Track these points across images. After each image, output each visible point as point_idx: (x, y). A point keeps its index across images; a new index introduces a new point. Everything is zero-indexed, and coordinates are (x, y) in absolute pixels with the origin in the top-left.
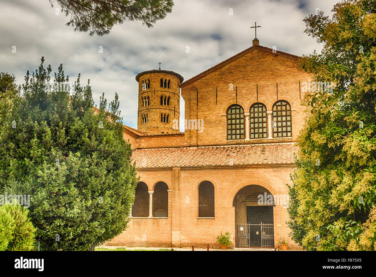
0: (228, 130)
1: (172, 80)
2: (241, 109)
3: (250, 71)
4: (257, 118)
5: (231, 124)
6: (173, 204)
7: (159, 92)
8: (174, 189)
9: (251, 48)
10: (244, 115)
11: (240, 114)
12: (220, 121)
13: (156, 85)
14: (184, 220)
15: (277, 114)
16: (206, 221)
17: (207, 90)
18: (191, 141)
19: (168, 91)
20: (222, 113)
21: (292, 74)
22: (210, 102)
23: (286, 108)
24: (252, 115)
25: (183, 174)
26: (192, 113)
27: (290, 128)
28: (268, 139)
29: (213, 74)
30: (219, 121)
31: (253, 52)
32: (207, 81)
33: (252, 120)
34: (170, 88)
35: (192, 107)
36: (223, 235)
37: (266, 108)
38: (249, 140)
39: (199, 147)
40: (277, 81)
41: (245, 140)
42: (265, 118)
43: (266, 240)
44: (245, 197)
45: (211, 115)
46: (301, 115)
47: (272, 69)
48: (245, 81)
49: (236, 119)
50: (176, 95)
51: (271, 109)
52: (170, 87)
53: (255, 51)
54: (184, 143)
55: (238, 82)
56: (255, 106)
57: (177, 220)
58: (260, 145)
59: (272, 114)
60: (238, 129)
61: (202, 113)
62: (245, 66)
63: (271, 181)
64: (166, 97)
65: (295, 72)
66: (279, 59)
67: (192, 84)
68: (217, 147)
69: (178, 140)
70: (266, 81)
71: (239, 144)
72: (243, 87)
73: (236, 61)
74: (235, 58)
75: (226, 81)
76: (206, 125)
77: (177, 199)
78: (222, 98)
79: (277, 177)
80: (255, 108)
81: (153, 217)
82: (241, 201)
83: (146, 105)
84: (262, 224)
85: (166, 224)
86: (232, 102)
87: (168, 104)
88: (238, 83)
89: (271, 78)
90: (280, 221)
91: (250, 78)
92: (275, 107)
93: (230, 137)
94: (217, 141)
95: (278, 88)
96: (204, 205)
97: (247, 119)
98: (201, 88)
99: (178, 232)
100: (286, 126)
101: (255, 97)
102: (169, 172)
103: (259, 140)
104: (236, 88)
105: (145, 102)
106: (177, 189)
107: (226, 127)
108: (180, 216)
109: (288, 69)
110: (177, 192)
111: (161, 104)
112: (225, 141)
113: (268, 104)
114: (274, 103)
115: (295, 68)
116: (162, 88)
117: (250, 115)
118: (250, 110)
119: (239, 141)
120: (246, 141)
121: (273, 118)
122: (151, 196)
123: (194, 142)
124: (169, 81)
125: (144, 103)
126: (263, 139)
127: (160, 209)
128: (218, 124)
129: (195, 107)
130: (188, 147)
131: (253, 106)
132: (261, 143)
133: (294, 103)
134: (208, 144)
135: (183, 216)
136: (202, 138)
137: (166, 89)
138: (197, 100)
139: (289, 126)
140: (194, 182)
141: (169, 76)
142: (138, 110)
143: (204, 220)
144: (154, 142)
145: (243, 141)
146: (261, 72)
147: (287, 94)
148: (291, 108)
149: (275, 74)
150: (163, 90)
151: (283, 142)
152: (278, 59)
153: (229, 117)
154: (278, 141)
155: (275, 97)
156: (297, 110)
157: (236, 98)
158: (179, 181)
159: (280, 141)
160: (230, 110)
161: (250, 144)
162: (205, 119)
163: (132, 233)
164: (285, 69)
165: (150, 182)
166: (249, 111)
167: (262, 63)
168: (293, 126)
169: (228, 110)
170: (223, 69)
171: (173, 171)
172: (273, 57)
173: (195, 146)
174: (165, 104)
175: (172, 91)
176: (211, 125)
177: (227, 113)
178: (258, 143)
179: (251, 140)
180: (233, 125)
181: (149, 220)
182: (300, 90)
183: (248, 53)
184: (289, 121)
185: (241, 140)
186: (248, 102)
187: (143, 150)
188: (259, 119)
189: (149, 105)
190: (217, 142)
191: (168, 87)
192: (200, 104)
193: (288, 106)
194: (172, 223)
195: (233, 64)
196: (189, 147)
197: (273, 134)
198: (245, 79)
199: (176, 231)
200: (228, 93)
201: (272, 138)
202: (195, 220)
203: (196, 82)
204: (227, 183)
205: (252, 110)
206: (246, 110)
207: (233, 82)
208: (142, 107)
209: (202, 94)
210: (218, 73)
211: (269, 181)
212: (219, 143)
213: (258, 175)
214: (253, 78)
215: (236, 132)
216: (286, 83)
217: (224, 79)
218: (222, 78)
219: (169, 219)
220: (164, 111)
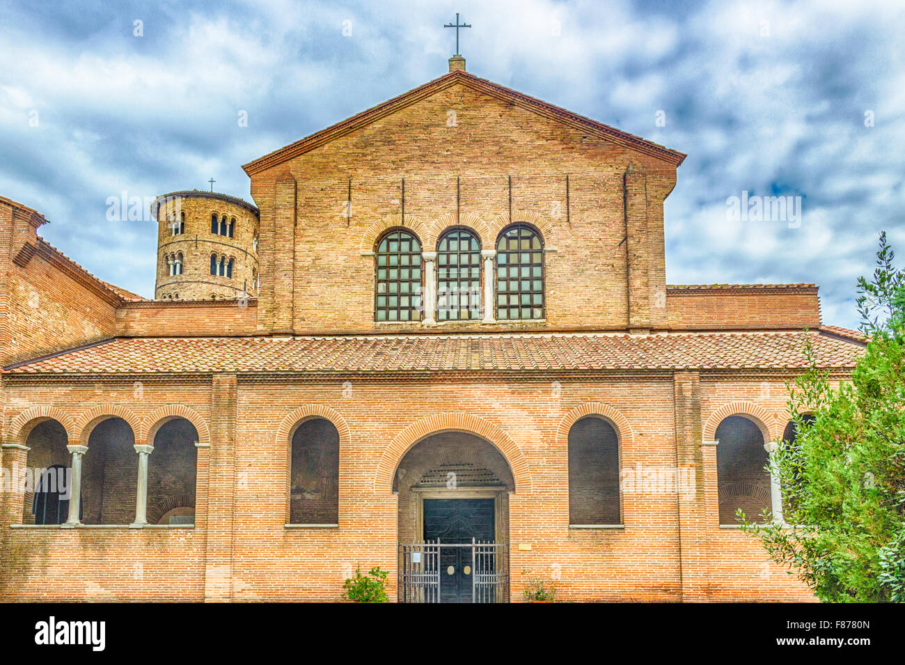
0: (377, 295)
1: (240, 219)
2: (414, 242)
3: (440, 141)
4: (455, 266)
5: (387, 281)
6: (211, 485)
7: (206, 243)
8: (216, 438)
9: (444, 79)
10: (422, 258)
11: (410, 255)
12: (357, 271)
13: (201, 227)
14: (244, 532)
15: (508, 260)
16: (312, 538)
17: (323, 184)
18: (276, 320)
19: (230, 243)
20: (363, 247)
21: (549, 157)
22: (332, 218)
23: (531, 246)
24: (443, 259)
25: (246, 396)
26: (279, 245)
27: (540, 296)
28: (483, 322)
29: (340, 142)
30: (353, 270)
31: (450, 90)
32: (325, 160)
33: (443, 272)
34: (235, 239)
35: (281, 228)
36: (363, 575)
37: (479, 241)
38: (435, 324)
39: (297, 338)
40: (511, 173)
41: (423, 323)
42: (477, 269)
43: (487, 589)
44: (421, 476)
45: (332, 254)
46: (570, 263)
47: (497, 139)
48: (426, 166)
49: (399, 267)
50: (249, 256)
51: (493, 243)
52: (234, 236)
53: (456, 88)
54: (255, 326)
55: (407, 167)
56: (450, 236)
57: (223, 534)
58: (462, 337)
59: (496, 257)
60: (405, 295)
61: (308, 246)
62: (428, 126)
63: (504, 420)
64: (223, 258)
65: (557, 152)
66: (516, 114)
67: (282, 165)
68: (348, 338)
69: (239, 316)
70: (482, 171)
71: (407, 334)
72: (420, 183)
73: (405, 110)
74: (401, 103)
75: (376, 162)
76: (319, 280)
77: (225, 469)
78: (364, 209)
79: (523, 407)
80: (451, 242)
81: (150, 525)
82: (409, 485)
83: (175, 273)
84: (477, 543)
85: (189, 545)
86: (391, 220)
87: (229, 275)
88: (407, 172)
89: (495, 163)
90: (529, 534)
91: (440, 160)
92: (504, 240)
93: (382, 314)
94: (348, 323)
95: (513, 190)
96: (308, 496)
97: (430, 267)
98: (307, 179)
99: (225, 569)
100: (531, 293)
101: (451, 212)
102: (202, 391)
103: (461, 325)
104: (403, 182)
105: (172, 267)
106: (226, 440)
107: (373, 287)
108: (233, 522)
109: (540, 143)
110: (225, 447)
111: (213, 272)
112: (369, 325)
113: (485, 230)
114: (501, 229)
115: (556, 142)
116: (215, 235)
117: (437, 259)
118: (438, 244)
119: (406, 326)
120: (425, 327)
121: (496, 270)
122: (143, 461)
123: (283, 322)
124: (233, 221)
125: (169, 268)
126: (471, 321)
127: (183, 506)
128: (352, 277)
129: (289, 229)
130: (266, 336)
131: (445, 235)
132: (463, 333)
133: (553, 231)
134: (323, 330)
135: (240, 520)
136: (306, 314)
137: (226, 239)
138: (296, 209)
139: (537, 293)
140: (279, 420)
141: (234, 209)
142: (156, 285)
143: (307, 532)
144: (169, 321)
145: (419, 326)
146: (468, 145)
147: (535, 208)
148: (543, 246)
149: (505, 154)
150: (217, 240)
151: (522, 332)
152: (513, 113)
153: (382, 260)
154: (510, 330)
155: (505, 214)
156: (559, 251)
157: (401, 211)
158: (231, 416)
159: (514, 330)
160: (385, 242)
161: (436, 334)
162: (317, 262)
163: (77, 575)
164: (532, 141)
165: (142, 419)
166: (434, 246)
167: (473, 122)
168: (549, 292)
169: (379, 241)
170: (369, 131)
171: (214, 383)
172: (501, 109)
173: (286, 334)
174: (222, 274)
175: (239, 246)
176: (333, 281)
177: (376, 249)
178: (457, 333)
179: (440, 324)
180: (391, 284)
181: (133, 532)
182: (568, 198)
183: (435, 92)
184: (537, 279)
185: (413, 322)
186: (433, 223)
187: (135, 340)
188: (462, 269)
189: (181, 272)
190: (348, 326)
191: (231, 236)
192: (302, 222)
193: (535, 240)
194: (206, 542)
195: (395, 118)
196: (270, 335)
197: (497, 312)
198: (427, 162)
199: (218, 565)
200: (379, 197)
201: (494, 321)
202: (278, 533)
203: (294, 161)
204: (376, 424)
205: (443, 247)
206: (428, 244)
207: (394, 167)
208: (165, 278)
209: (310, 194)
210: (355, 140)
211: (499, 418)
212: (354, 330)
213: (467, 401)
214: (449, 160)
215: (399, 302)
216: (532, 178)
217: (369, 158)
218: (366, 155)
219: (198, 530)
220: (218, 290)
